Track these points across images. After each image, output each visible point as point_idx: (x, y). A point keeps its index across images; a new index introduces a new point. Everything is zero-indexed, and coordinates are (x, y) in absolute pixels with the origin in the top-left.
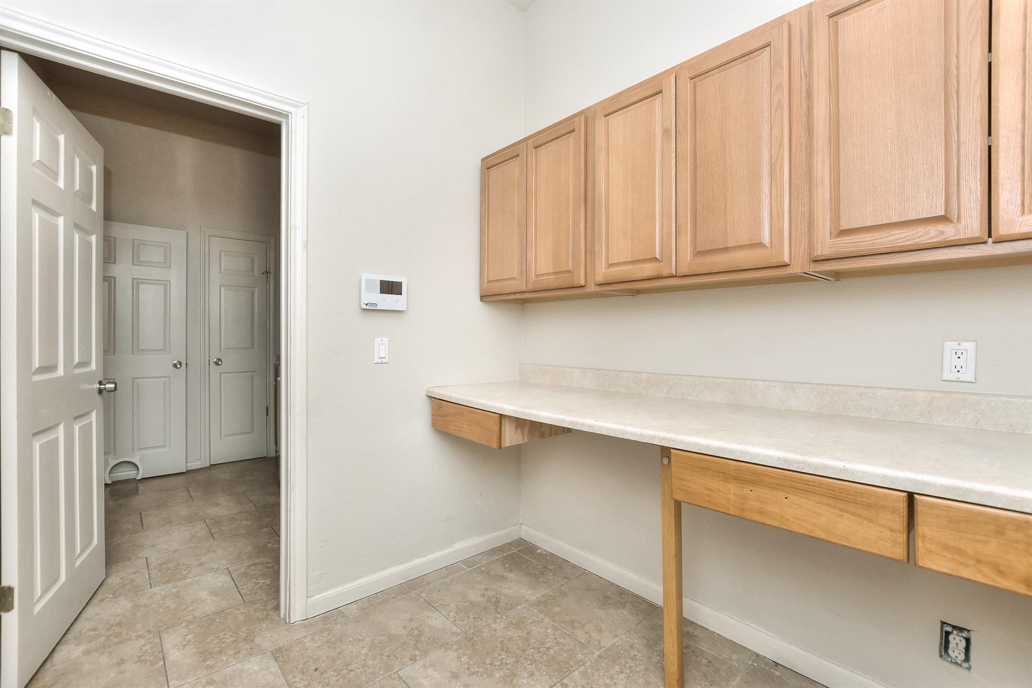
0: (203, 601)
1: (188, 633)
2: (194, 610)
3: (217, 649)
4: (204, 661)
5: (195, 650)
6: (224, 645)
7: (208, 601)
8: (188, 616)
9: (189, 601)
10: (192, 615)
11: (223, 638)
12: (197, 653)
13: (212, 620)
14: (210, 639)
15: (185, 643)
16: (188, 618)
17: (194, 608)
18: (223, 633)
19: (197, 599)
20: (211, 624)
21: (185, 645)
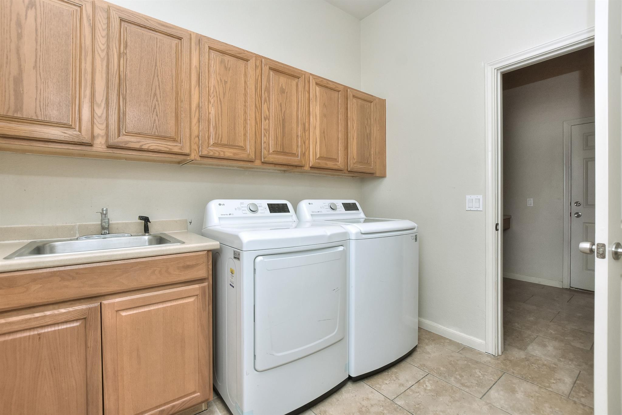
0: (525, 392)
1: (552, 384)
2: (536, 392)
3: (545, 367)
4: (556, 368)
5: (556, 374)
6: (540, 366)
7: (522, 389)
8: (543, 392)
9: (533, 399)
10: (540, 390)
11: (537, 368)
12: (556, 373)
13: (532, 378)
14: (543, 372)
15: (558, 380)
16: (543, 391)
17: (535, 393)
18: (535, 370)
19: (527, 396)
20: (536, 378)
21: (559, 380)
